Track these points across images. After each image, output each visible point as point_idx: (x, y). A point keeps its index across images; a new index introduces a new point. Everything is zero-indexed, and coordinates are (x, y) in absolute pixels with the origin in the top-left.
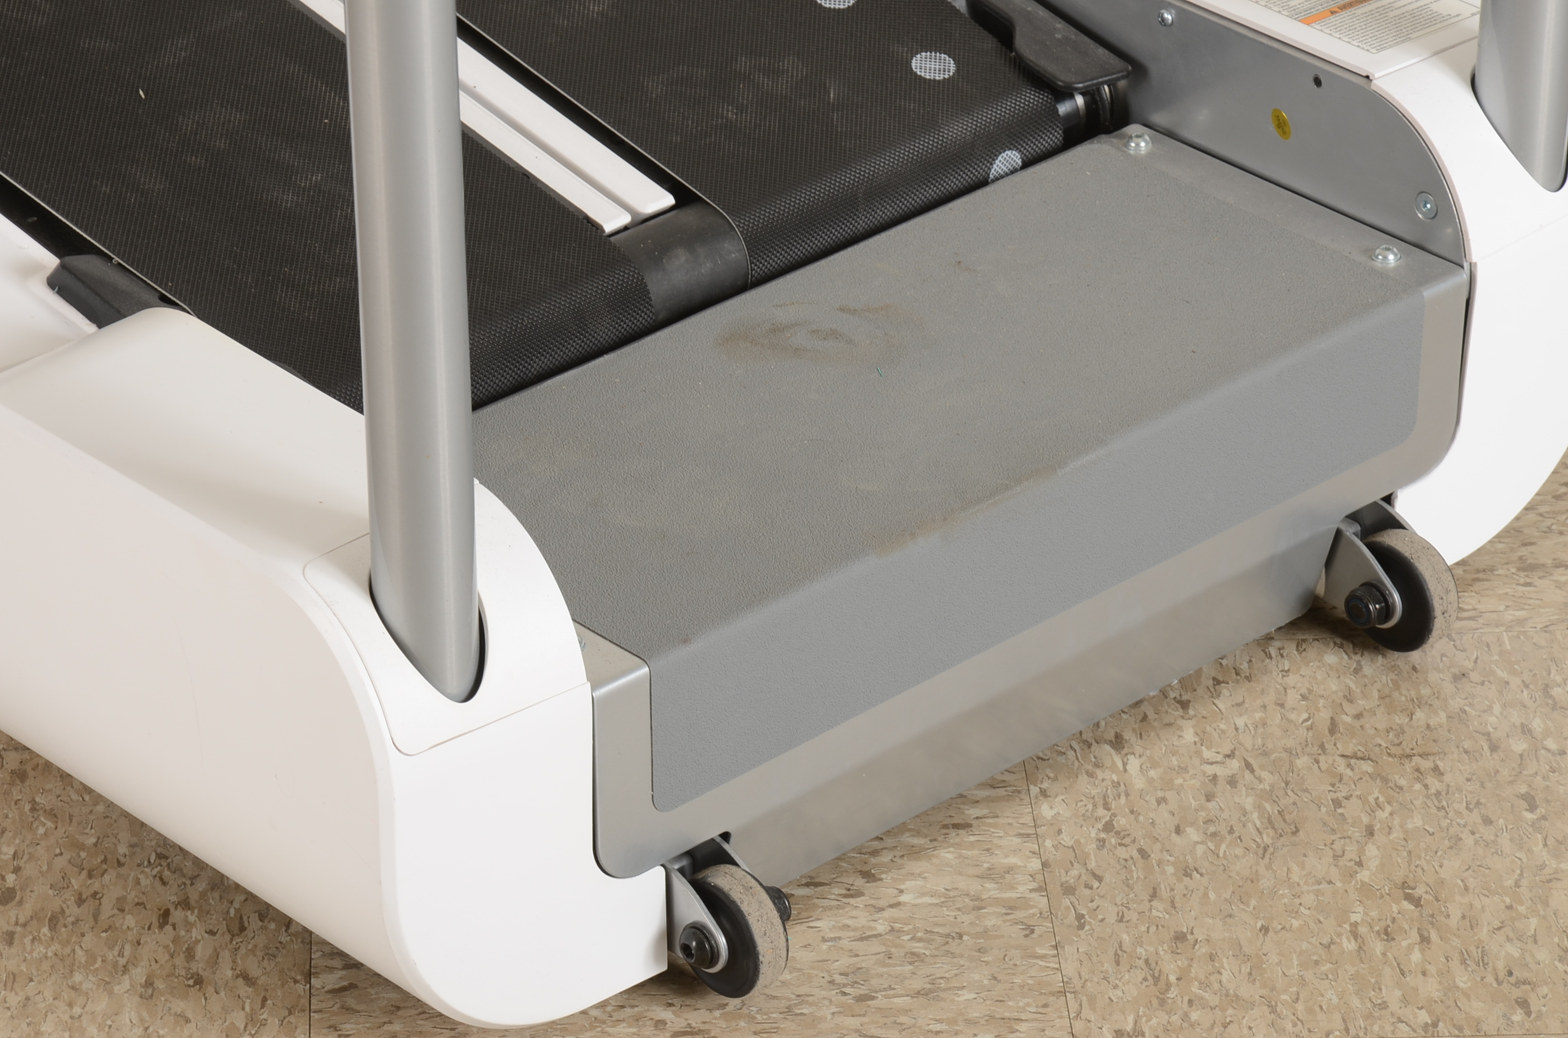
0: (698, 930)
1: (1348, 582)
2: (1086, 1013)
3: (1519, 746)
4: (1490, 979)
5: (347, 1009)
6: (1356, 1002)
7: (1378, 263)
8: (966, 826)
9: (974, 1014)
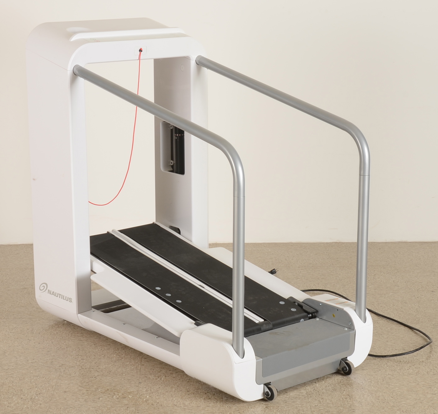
0: (267, 392)
1: (342, 366)
2: (312, 404)
3: (361, 384)
4: (357, 402)
5: (227, 401)
6: (342, 404)
7: (345, 330)
8: (298, 389)
9: (299, 404)
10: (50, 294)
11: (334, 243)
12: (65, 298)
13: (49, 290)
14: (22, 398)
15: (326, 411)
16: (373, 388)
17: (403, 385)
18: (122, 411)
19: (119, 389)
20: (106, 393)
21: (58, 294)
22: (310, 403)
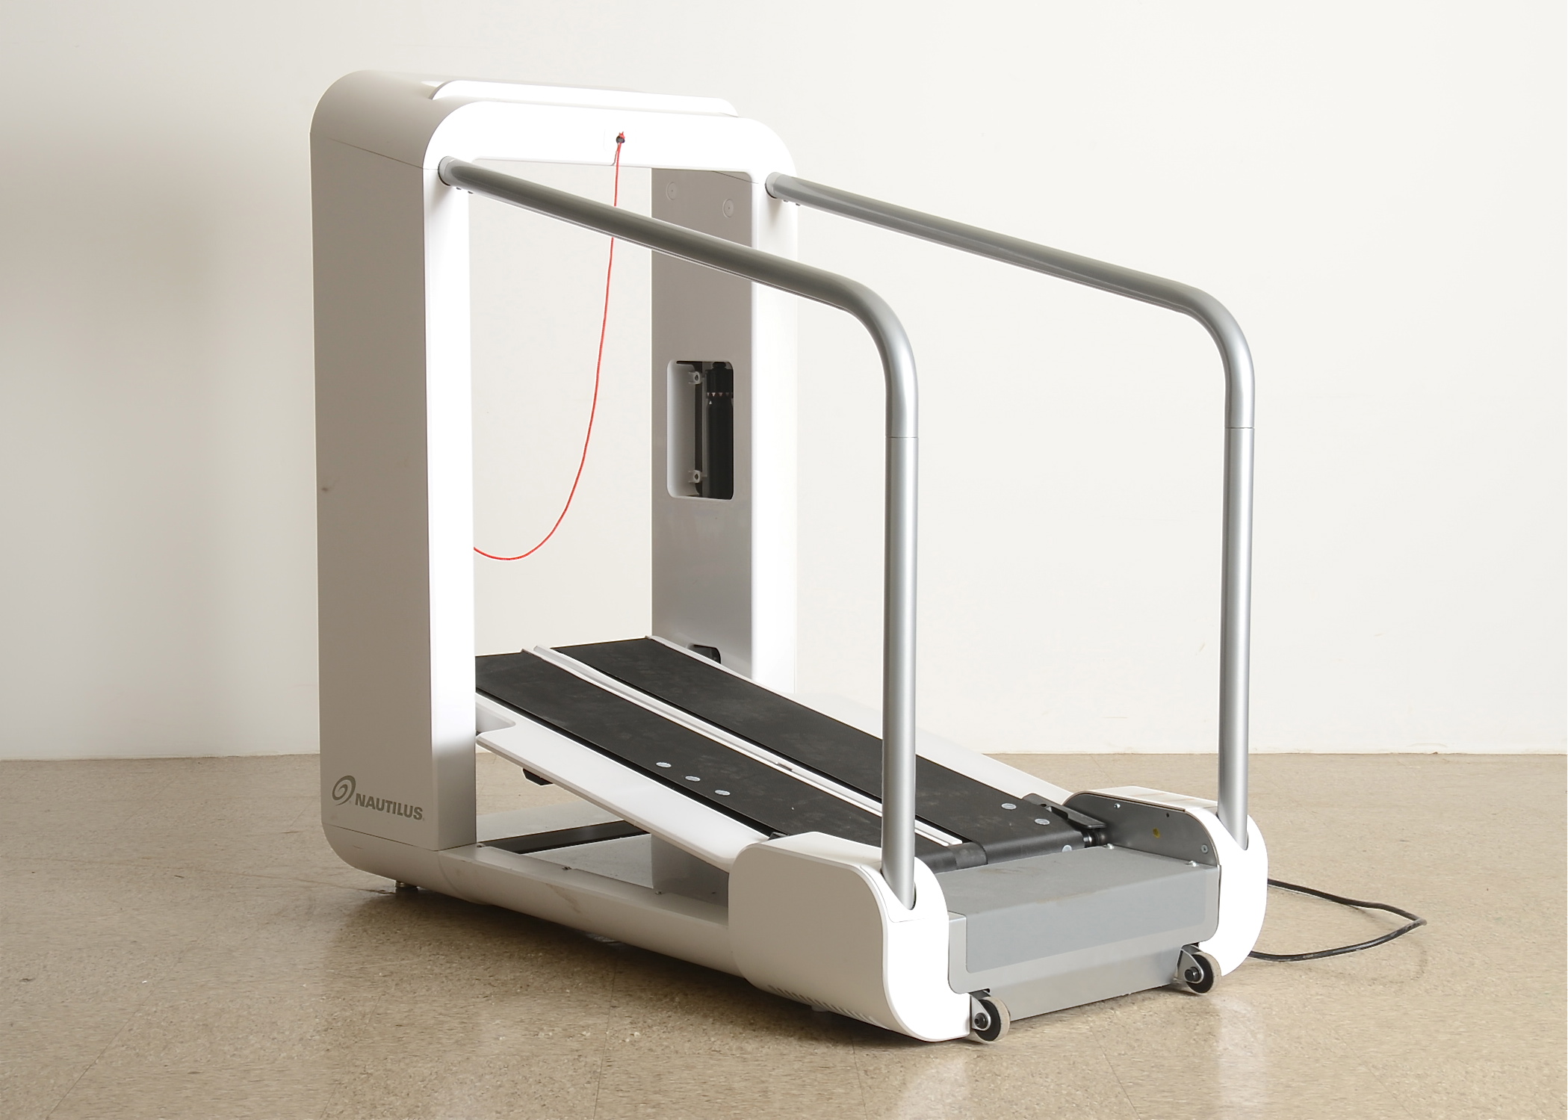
0: (982, 1015)
1: (1185, 967)
2: (1108, 1050)
7: (1190, 866)
9: (1071, 1050)
10: (362, 804)
11: (1119, 754)
12: (402, 811)
13: (358, 796)
14: (273, 1039)
15: (1153, 1065)
16: (1278, 1020)
17: (1364, 1015)
18: (564, 1064)
19: (553, 1019)
20: (516, 1028)
21: (383, 800)
22: (1104, 1050)
